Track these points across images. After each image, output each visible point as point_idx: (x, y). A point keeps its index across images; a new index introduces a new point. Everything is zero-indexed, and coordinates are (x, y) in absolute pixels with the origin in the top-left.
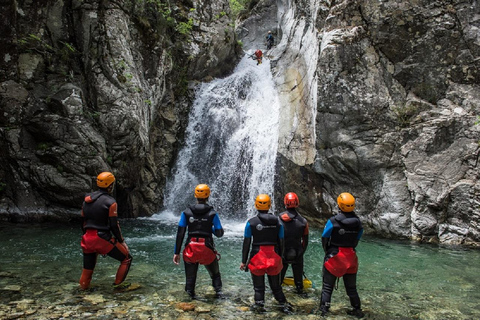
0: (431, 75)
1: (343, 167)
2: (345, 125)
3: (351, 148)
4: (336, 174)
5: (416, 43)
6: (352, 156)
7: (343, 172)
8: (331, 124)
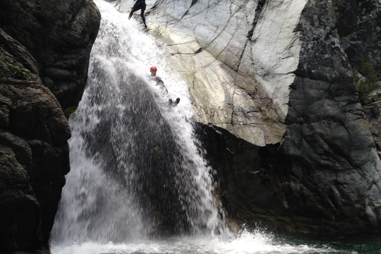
0: (370, 56)
1: (326, 147)
2: (331, 95)
3: (342, 122)
4: (315, 156)
5: (362, 20)
6: (342, 133)
7: (326, 153)
8: (313, 92)
